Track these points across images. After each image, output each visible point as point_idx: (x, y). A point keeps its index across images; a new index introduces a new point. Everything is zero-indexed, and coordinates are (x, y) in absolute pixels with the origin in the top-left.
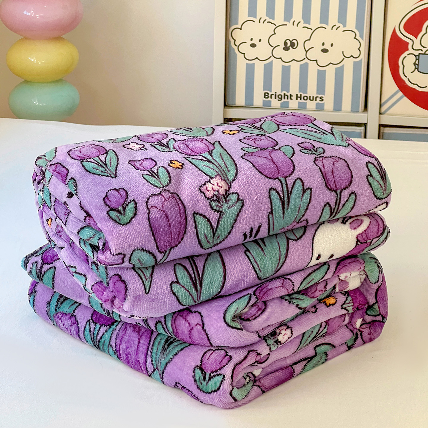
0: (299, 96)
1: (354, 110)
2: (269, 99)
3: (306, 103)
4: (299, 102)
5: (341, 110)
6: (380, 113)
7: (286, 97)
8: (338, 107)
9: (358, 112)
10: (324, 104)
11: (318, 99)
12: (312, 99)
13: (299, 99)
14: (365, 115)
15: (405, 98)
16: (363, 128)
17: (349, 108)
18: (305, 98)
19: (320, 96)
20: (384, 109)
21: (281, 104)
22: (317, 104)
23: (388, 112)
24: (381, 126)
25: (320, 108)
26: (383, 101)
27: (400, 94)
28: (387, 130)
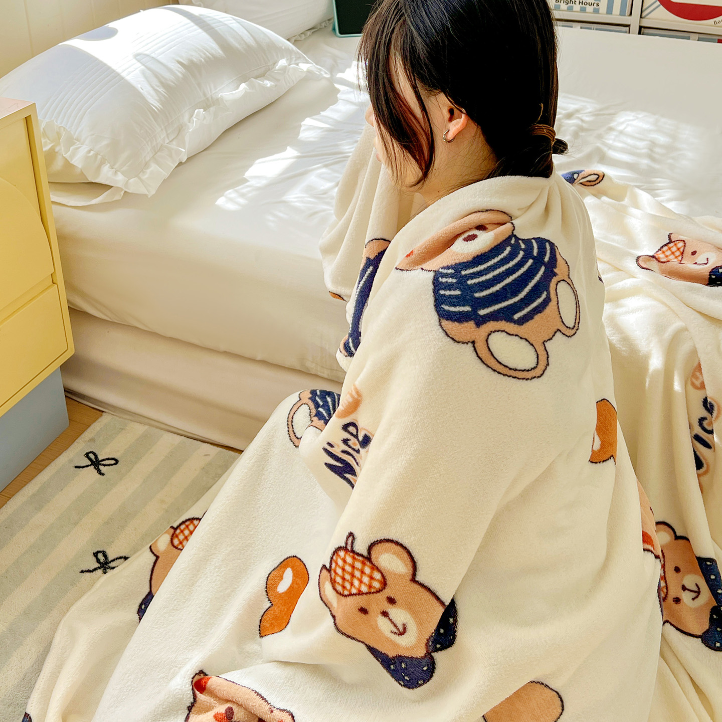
0: (581, 1)
1: (622, 13)
2: (559, 3)
3: (586, 8)
4: (581, 7)
5: (612, 14)
6: (641, 17)
7: (571, 2)
8: (610, 11)
9: (625, 15)
10: (599, 9)
11: (595, 5)
12: (590, 4)
13: (581, 4)
14: (630, 18)
15: (661, 6)
16: (628, 28)
17: (618, 13)
18: (586, 4)
19: (596, 2)
20: (644, 15)
21: (568, 7)
22: (594, 9)
23: (648, 17)
24: (641, 27)
25: (596, 11)
26: (644, 8)
27: (658, 3)
28: (646, 31)
